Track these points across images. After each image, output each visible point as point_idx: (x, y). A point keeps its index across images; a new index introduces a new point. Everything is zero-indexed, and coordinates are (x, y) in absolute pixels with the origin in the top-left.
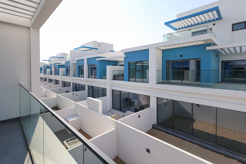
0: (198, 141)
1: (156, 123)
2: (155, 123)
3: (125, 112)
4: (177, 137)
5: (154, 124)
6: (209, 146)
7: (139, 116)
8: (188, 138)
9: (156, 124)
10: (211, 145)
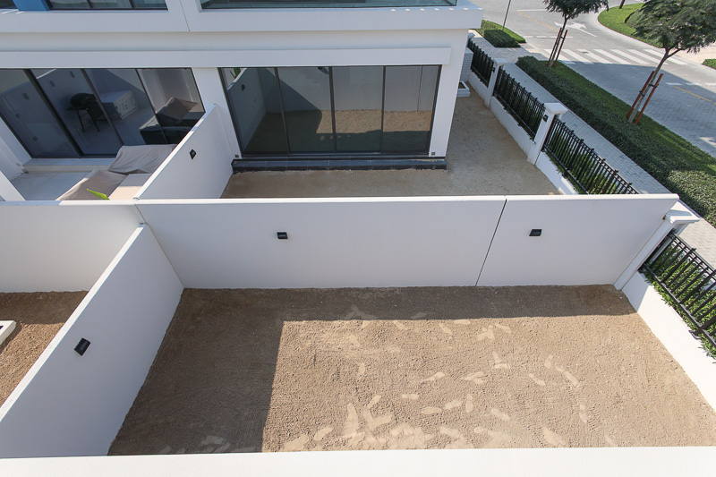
0: (348, 159)
1: (240, 155)
2: (237, 156)
3: (114, 155)
4: (304, 169)
5: (234, 160)
6: (370, 162)
7: (193, 154)
8: (329, 163)
9: (240, 158)
10: (372, 159)
